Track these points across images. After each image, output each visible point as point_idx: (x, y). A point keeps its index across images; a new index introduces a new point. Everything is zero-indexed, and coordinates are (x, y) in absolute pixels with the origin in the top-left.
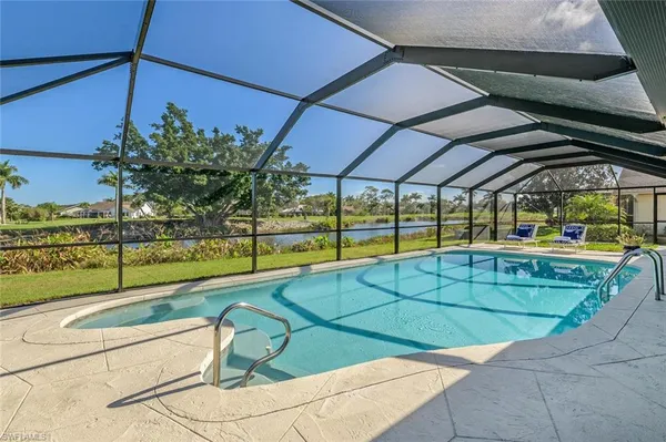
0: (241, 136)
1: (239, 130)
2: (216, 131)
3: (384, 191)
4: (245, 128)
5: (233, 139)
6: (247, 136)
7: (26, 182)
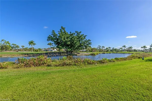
0: (76, 33)
1: (76, 32)
2: (71, 33)
3: (102, 47)
4: (77, 31)
5: (75, 34)
6: (78, 33)
7: (36, 44)
